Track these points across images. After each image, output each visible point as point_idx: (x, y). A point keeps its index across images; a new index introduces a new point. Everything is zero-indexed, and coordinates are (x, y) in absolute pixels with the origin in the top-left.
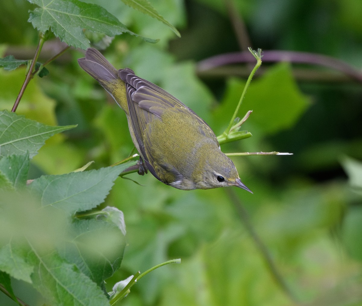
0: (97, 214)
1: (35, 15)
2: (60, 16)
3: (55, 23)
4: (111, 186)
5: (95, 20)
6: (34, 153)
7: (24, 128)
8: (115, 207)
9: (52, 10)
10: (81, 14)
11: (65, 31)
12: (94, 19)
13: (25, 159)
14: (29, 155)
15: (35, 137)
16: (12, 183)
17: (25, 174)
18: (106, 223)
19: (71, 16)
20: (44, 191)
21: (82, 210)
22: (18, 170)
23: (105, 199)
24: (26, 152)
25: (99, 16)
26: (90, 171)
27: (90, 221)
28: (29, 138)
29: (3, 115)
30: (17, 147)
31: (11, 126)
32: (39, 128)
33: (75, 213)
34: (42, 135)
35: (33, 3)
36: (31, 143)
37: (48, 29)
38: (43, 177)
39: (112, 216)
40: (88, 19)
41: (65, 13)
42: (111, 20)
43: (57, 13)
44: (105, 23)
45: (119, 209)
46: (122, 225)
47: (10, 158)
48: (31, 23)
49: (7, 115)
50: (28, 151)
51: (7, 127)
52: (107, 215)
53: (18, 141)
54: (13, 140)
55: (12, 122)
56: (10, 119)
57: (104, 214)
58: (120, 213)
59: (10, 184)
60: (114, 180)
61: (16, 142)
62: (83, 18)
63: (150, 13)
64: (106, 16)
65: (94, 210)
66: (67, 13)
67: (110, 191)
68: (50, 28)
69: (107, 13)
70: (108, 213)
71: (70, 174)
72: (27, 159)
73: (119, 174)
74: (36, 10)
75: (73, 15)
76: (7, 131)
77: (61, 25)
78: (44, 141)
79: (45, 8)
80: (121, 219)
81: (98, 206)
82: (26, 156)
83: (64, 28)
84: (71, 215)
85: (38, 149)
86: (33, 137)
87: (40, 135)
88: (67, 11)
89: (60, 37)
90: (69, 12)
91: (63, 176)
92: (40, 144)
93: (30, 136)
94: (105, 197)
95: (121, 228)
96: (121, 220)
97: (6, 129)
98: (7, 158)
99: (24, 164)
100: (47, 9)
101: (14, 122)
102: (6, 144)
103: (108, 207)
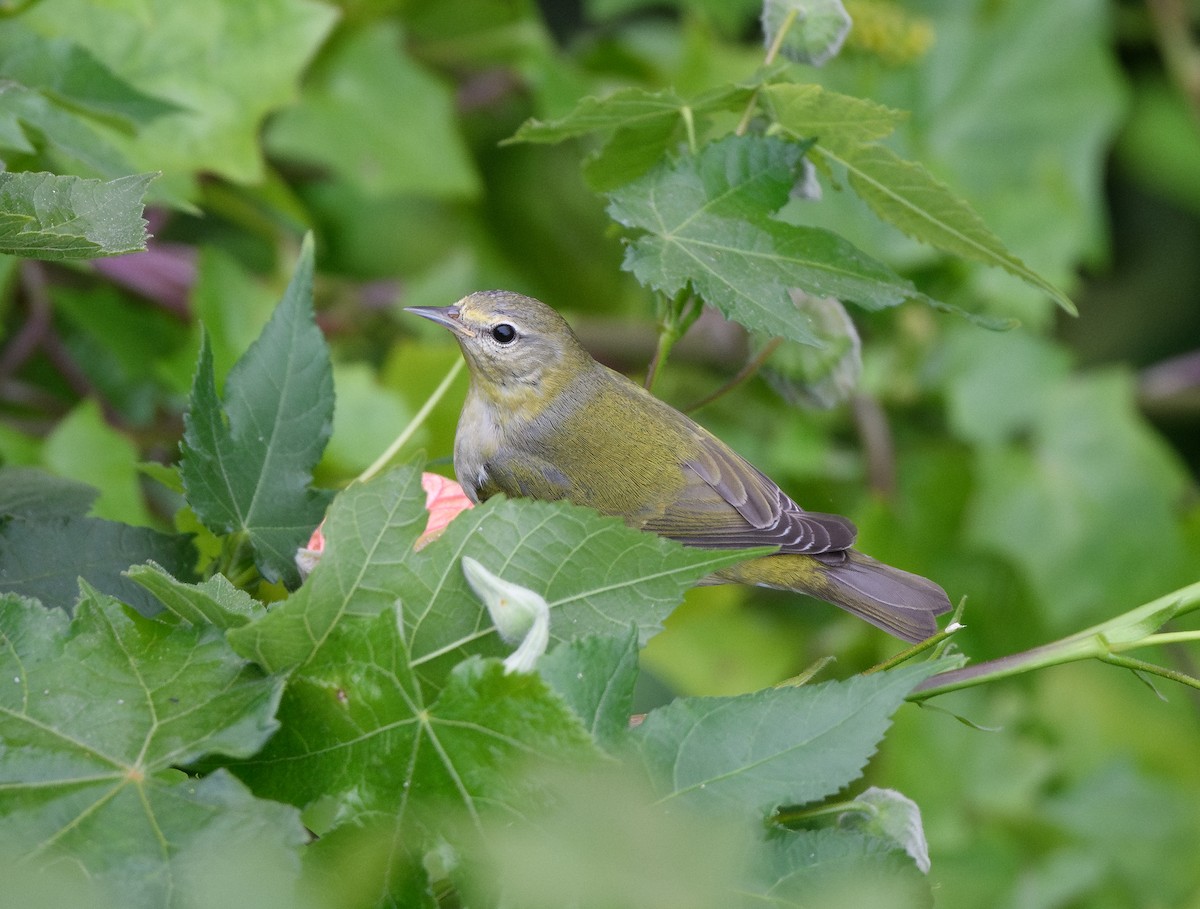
0: (841, 812)
1: (640, 254)
2: (716, 257)
3: (703, 274)
4: (884, 731)
5: (820, 268)
6: (652, 629)
7: (621, 555)
8: (895, 789)
9: (692, 241)
10: (780, 253)
11: (733, 293)
12: (818, 264)
13: (626, 649)
14: (638, 635)
15: (654, 580)
16: (583, 721)
17: (626, 694)
18: (867, 840)
19: (751, 256)
20: (682, 745)
21: (795, 802)
22: (604, 682)
23: (865, 770)
24: (628, 625)
25: (832, 258)
26: (819, 685)
27: (821, 834)
28: (635, 584)
29: (558, 516)
30: (598, 611)
31: (582, 548)
32: (666, 555)
33: (774, 812)
34: (675, 574)
35: (634, 226)
36: (642, 598)
37: (684, 286)
38: (679, 704)
39: (885, 816)
40: (801, 264)
41: (731, 249)
42: (868, 269)
43: (705, 249)
44: (852, 276)
45: (907, 795)
46: (915, 844)
47: (580, 646)
48: (631, 274)
49: (570, 517)
50: (634, 624)
51: (569, 551)
52: (868, 812)
53: (604, 592)
54: (588, 589)
55: (585, 536)
56: (580, 527)
57: (860, 810)
58: (910, 807)
59: (577, 723)
60: (892, 713)
61: (597, 595)
62: (784, 262)
63: (982, 253)
64: (854, 258)
65: (831, 800)
66: (737, 250)
67: (880, 746)
68: (689, 283)
69: (853, 250)
70: (874, 808)
71: (761, 693)
72: (631, 649)
73: (905, 695)
74: (644, 241)
75: (752, 253)
76: (568, 563)
77: (721, 278)
78: (682, 592)
79: (668, 237)
80: (912, 825)
81: (842, 789)
82: (630, 640)
83: (732, 286)
84: (761, 816)
85: (664, 618)
86: (647, 582)
87: (668, 576)
88: (735, 244)
89: (722, 308)
90: (742, 248)
91: (738, 700)
92: (669, 602)
93: (639, 577)
94: (864, 763)
95: (912, 852)
96: (912, 829)
97: (567, 559)
98: (572, 646)
99: (622, 664)
100: (677, 240)
101: (592, 535)
102: (568, 603)
103: (873, 790)
